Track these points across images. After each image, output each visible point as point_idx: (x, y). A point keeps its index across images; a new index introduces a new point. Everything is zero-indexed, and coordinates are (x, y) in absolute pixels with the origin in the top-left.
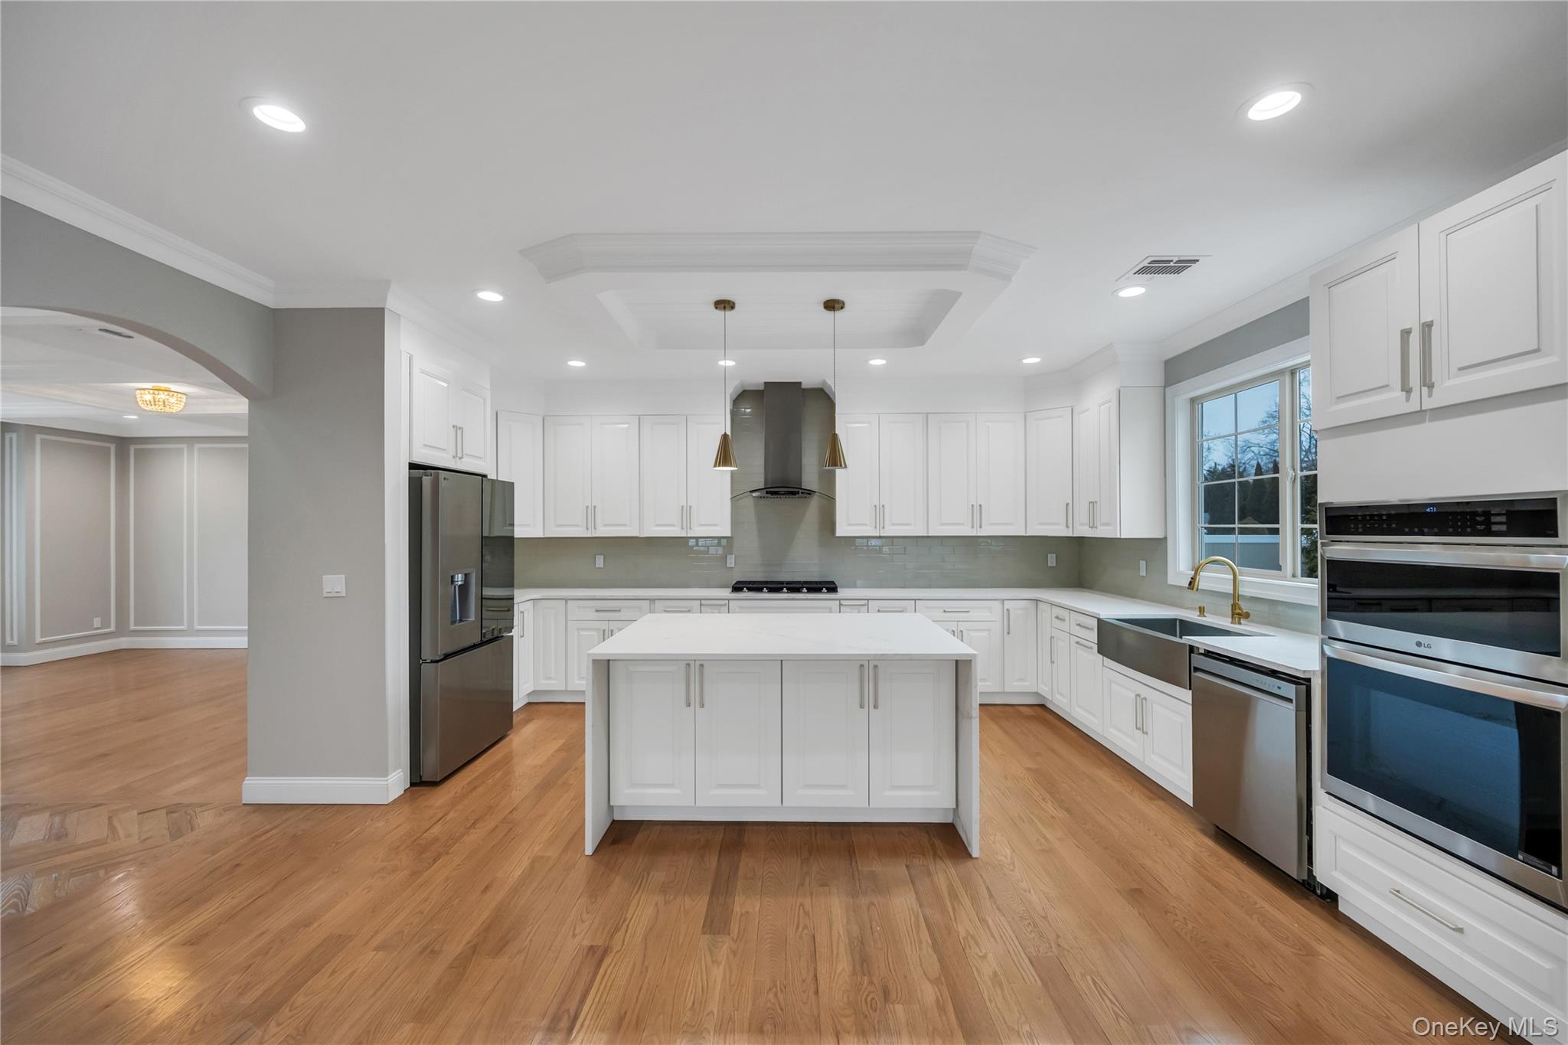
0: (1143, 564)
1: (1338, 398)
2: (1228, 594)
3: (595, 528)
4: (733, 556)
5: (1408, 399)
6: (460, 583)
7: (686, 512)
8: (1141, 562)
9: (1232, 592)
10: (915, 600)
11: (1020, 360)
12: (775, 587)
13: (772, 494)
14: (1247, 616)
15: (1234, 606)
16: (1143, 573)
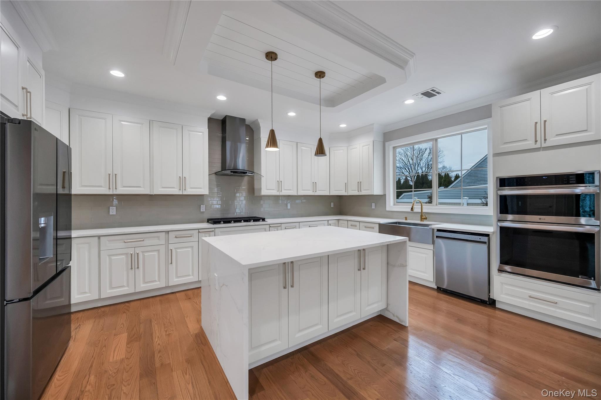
0: (373, 204)
1: (504, 143)
2: (420, 212)
3: (116, 189)
4: (204, 205)
5: (536, 144)
6: (42, 225)
7: (182, 181)
8: (372, 204)
9: (421, 212)
10: (299, 222)
11: (339, 125)
12: (227, 221)
13: (234, 173)
14: (426, 219)
15: (421, 216)
16: (373, 207)
